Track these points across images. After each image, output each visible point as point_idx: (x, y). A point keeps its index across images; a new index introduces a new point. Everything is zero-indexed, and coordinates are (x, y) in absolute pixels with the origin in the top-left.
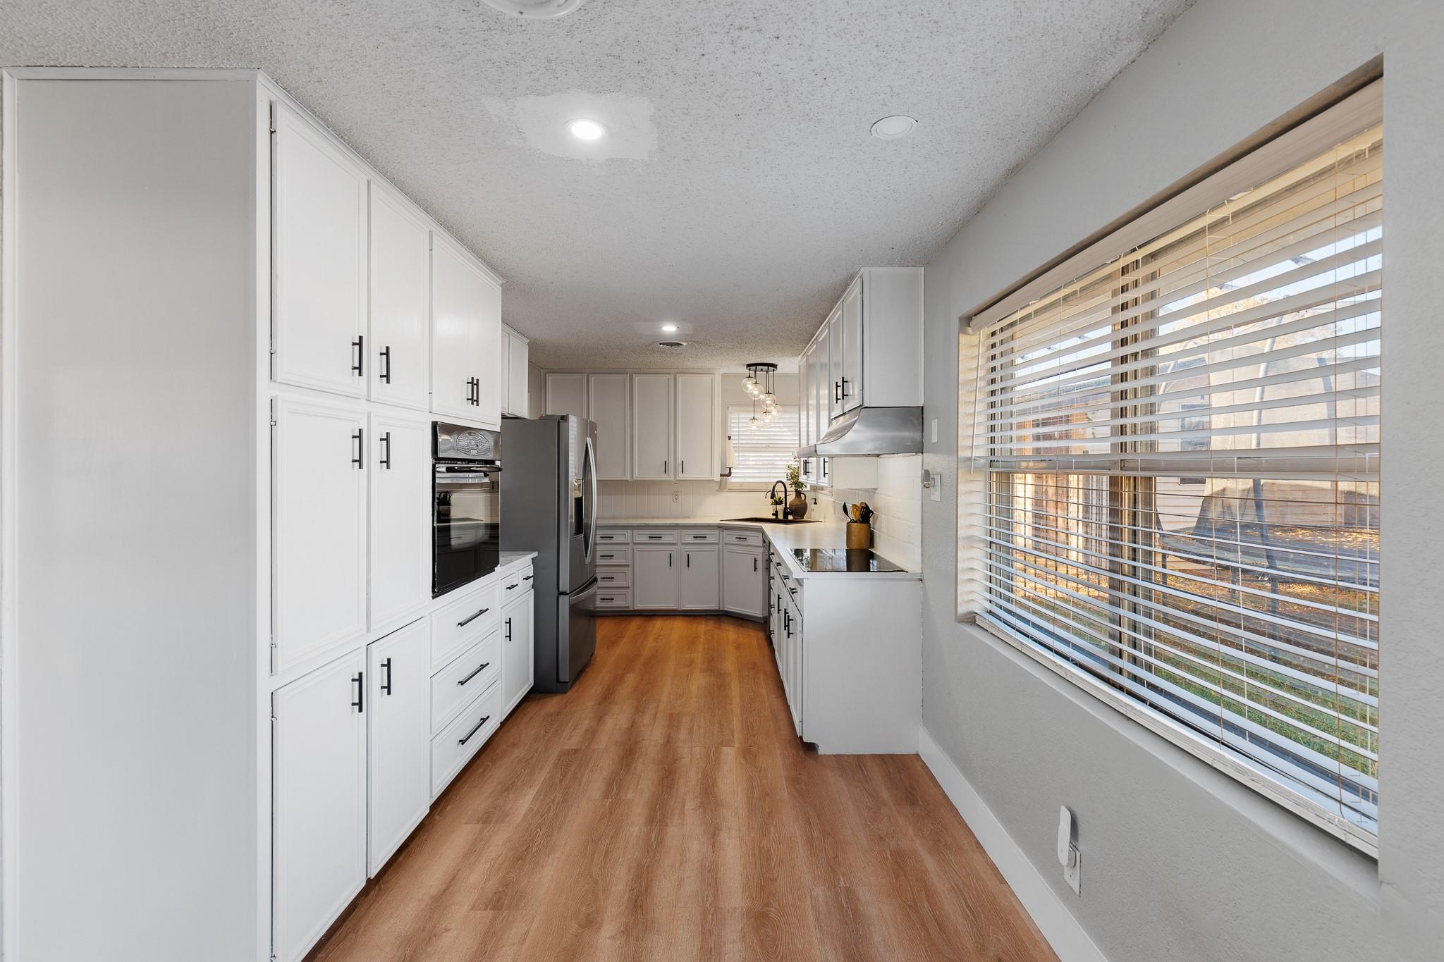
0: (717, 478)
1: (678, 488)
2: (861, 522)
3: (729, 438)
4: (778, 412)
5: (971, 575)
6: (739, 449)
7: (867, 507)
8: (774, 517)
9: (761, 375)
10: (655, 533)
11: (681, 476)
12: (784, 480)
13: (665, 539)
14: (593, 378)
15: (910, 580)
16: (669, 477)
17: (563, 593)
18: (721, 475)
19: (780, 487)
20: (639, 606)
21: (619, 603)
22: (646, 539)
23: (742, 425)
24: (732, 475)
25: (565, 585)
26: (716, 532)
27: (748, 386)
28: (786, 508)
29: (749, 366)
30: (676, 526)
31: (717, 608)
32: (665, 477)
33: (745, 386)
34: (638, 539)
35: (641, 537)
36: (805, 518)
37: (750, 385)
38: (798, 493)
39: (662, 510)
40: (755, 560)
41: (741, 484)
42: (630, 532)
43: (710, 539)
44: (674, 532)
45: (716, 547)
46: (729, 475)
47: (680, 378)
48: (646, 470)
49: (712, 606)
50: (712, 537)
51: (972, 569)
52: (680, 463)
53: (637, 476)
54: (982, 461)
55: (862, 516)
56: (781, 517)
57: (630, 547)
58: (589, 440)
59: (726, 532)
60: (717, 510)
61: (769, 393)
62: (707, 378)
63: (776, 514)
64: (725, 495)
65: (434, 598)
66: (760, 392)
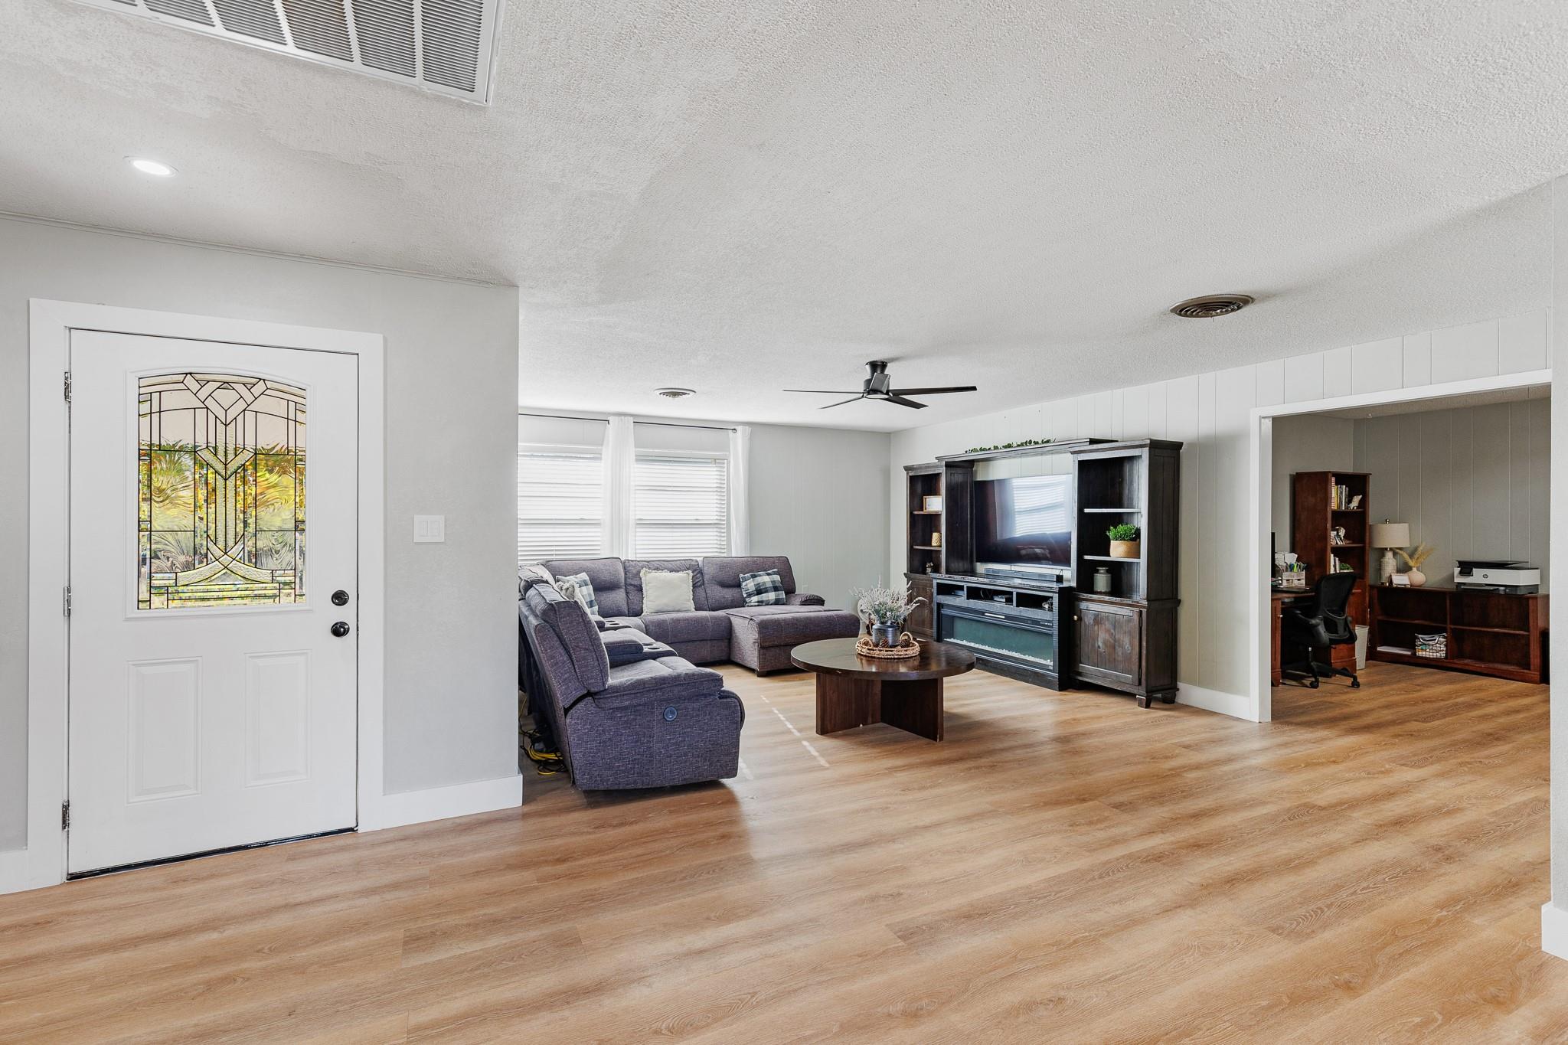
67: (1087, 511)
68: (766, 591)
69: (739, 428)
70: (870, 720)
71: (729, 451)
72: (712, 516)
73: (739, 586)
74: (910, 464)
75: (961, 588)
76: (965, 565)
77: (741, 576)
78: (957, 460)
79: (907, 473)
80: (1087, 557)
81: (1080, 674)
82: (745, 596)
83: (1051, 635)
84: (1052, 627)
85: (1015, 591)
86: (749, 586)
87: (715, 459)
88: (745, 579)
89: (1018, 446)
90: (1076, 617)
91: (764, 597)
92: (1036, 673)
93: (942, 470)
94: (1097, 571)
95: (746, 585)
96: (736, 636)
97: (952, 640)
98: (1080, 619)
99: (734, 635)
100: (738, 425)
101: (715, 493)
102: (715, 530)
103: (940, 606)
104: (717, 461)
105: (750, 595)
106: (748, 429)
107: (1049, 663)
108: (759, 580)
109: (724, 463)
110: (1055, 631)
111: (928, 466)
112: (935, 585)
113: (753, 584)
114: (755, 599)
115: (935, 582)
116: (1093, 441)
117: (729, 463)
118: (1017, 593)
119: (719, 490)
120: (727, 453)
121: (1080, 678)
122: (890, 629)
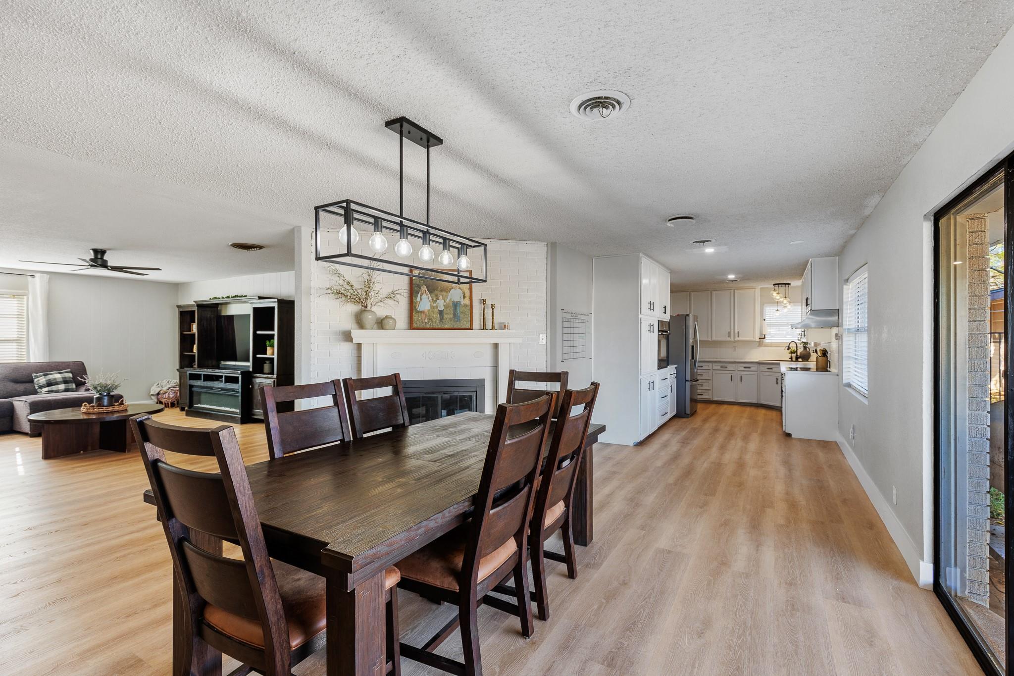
0: (757, 340)
1: (735, 345)
2: (823, 356)
3: (764, 320)
4: (791, 306)
5: (849, 370)
6: (770, 325)
7: (826, 351)
8: (790, 360)
9: (782, 288)
10: (724, 365)
11: (737, 339)
12: (796, 341)
13: (729, 368)
14: (692, 294)
15: (832, 375)
16: (731, 339)
17: (688, 381)
18: (759, 338)
19: (793, 345)
20: (716, 399)
21: (705, 396)
22: (719, 368)
23: (771, 312)
24: (766, 338)
25: (688, 378)
26: (756, 365)
27: (774, 294)
28: (797, 355)
29: (774, 285)
30: (735, 362)
31: (756, 402)
32: (729, 339)
33: (772, 294)
34: (715, 368)
35: (717, 367)
36: (809, 360)
37: (775, 294)
38: (805, 348)
39: (727, 354)
40: (777, 379)
41: (771, 343)
42: (711, 364)
43: (752, 369)
44: (734, 365)
45: (757, 373)
46: (764, 338)
47: (737, 292)
48: (718, 335)
49: (754, 401)
50: (754, 368)
51: (849, 368)
52: (737, 332)
53: (714, 339)
54: (854, 330)
55: (823, 354)
56: (794, 359)
57: (711, 371)
58: (696, 323)
59: (761, 366)
60: (757, 355)
61: (785, 297)
62: (752, 291)
63: (791, 358)
64: (762, 348)
65: (658, 369)
66: (781, 297)
67: (258, 332)
68: (57, 384)
69: (37, 275)
70: (90, 448)
71: (28, 290)
72: (14, 336)
73: (32, 381)
74: (179, 304)
75: (221, 377)
76: (214, 363)
77: (34, 375)
78: (204, 303)
79: (179, 310)
80: (258, 356)
81: (254, 415)
82: (37, 388)
83: (238, 396)
84: (238, 392)
85: (224, 375)
86: (40, 381)
87: (14, 296)
88: (37, 377)
89: (232, 297)
90: (251, 386)
91: (54, 388)
92: (232, 417)
93: (196, 309)
94: (265, 363)
95: (38, 381)
96: (16, 414)
97: (199, 405)
98: (253, 387)
99: (15, 413)
100: (35, 273)
101: (16, 319)
102: (15, 344)
103: (191, 386)
104: (16, 296)
105: (41, 387)
106: (46, 277)
107: (238, 411)
108: (50, 377)
109: (23, 298)
110: (240, 394)
111: (189, 306)
112: (188, 374)
113: (44, 380)
114: (46, 389)
115: (188, 372)
116: (260, 298)
117: (28, 298)
118: (225, 376)
119: (19, 316)
120: (27, 292)
121: (255, 417)
122: (106, 397)
